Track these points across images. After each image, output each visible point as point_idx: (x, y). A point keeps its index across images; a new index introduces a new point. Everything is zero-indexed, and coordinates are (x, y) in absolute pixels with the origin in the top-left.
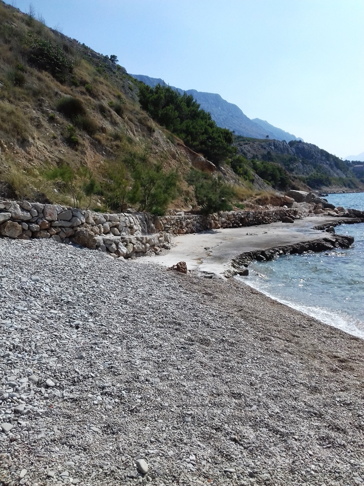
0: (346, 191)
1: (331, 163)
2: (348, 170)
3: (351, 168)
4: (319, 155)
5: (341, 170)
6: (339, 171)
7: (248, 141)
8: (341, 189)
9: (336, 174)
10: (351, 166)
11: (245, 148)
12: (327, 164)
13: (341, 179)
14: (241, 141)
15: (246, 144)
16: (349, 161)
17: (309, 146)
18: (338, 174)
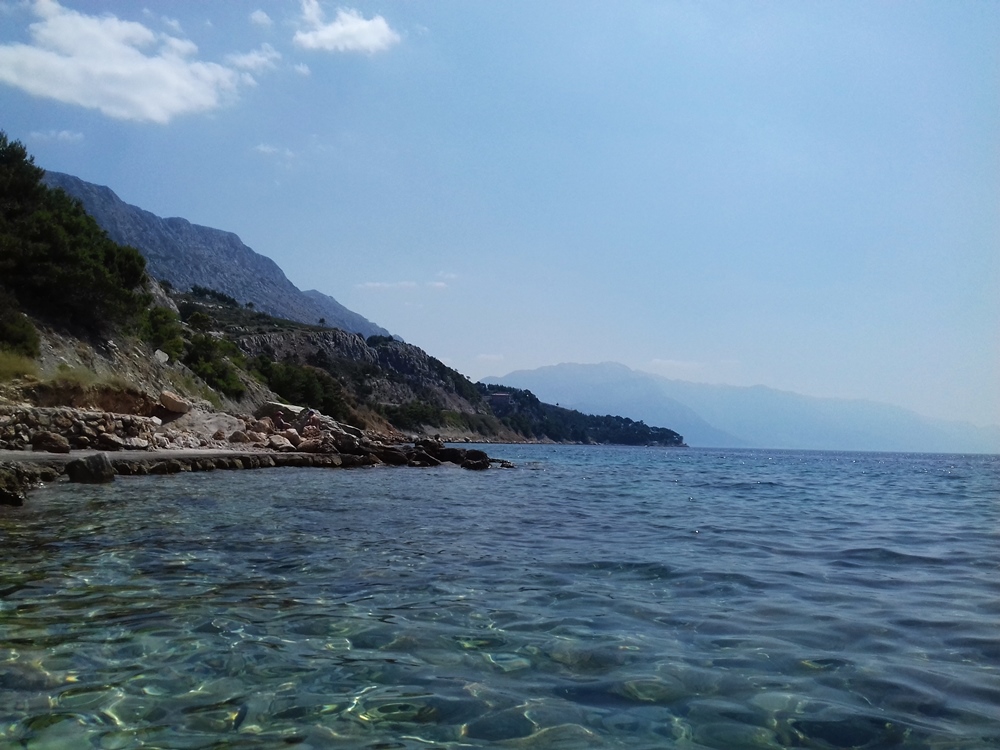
0: (472, 438)
1: (448, 384)
2: (480, 400)
3: (485, 398)
4: (426, 367)
5: (466, 399)
6: (462, 401)
7: (280, 325)
8: (463, 435)
9: (455, 405)
10: (487, 394)
11: (270, 338)
12: (440, 385)
13: (464, 415)
14: (264, 323)
15: (275, 331)
16: (484, 385)
17: (407, 349)
18: (460, 406)
